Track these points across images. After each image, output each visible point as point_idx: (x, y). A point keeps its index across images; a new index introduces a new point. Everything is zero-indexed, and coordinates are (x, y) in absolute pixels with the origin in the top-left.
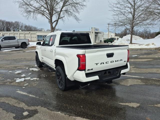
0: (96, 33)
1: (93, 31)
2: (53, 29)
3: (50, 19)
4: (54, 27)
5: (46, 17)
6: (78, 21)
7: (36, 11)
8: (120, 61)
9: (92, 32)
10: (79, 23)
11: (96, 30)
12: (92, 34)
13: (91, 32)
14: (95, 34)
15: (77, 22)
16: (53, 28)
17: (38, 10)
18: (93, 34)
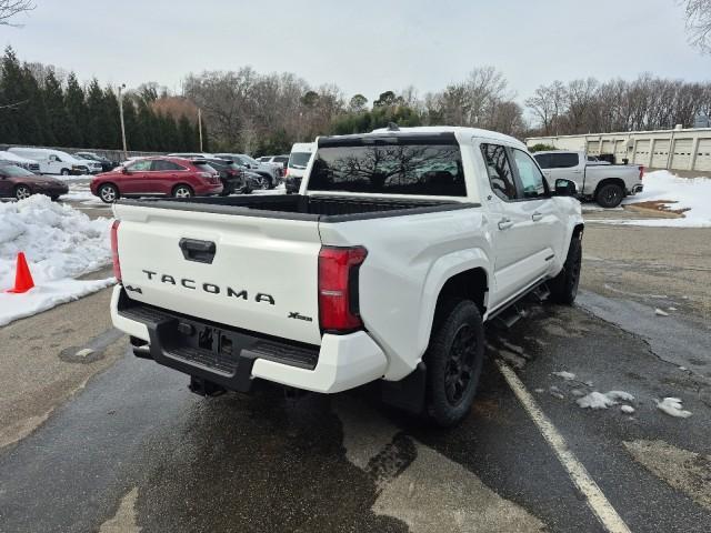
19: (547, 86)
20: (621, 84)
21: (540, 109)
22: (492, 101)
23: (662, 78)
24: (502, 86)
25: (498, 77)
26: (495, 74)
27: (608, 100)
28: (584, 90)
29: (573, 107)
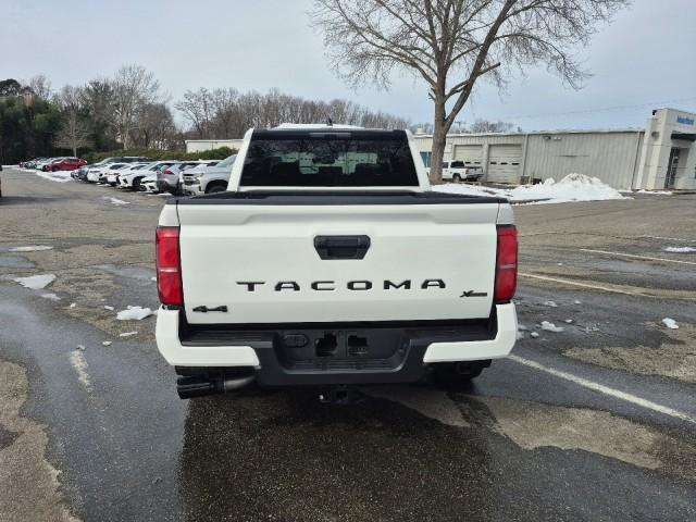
0: (675, 136)
1: (660, 129)
2: (443, 125)
3: (435, 79)
4: (448, 114)
5: (422, 71)
6: (571, 82)
7: (387, 53)
8: (425, 285)
9: (655, 135)
10: (576, 88)
11: (680, 120)
12: (650, 145)
13: (647, 135)
14: (670, 144)
15: (567, 84)
16: (444, 120)
17: (395, 45)
18: (659, 142)
19: (194, 92)
20: (257, 97)
21: (191, 114)
22: (141, 101)
23: (287, 95)
24: (155, 87)
25: (149, 78)
26: (146, 73)
27: (248, 109)
28: (228, 98)
29: (219, 114)
